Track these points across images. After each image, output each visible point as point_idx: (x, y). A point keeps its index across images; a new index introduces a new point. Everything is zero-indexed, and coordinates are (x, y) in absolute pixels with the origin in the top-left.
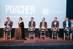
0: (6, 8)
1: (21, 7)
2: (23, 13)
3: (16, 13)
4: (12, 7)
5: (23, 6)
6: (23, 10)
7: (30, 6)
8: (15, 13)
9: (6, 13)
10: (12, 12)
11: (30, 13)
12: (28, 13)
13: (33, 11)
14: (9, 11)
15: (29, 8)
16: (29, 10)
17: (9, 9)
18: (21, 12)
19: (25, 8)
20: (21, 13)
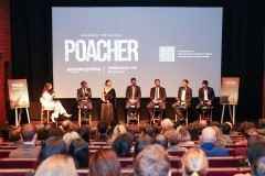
0: (67, 47)
1: (102, 44)
2: (109, 59)
3: (91, 59)
4: (81, 45)
5: (109, 42)
6: (109, 51)
7: (125, 41)
8: (88, 60)
9: (67, 59)
10: (81, 56)
11: (125, 59)
12: (121, 59)
13: (133, 54)
14: (72, 55)
15: (124, 46)
16: (124, 50)
17: (71, 51)
18: (102, 56)
19: (112, 46)
20: (104, 59)
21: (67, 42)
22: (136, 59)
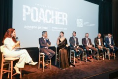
1: (48, 12)
2: (53, 22)
5: (53, 11)
6: (53, 18)
8: (39, 21)
9: (24, 19)
10: (35, 18)
11: (61, 23)
12: (59, 23)
14: (28, 17)
15: (61, 15)
16: (61, 18)
17: (28, 13)
18: (48, 20)
20: (50, 22)
21: (24, 6)
22: (67, 24)
